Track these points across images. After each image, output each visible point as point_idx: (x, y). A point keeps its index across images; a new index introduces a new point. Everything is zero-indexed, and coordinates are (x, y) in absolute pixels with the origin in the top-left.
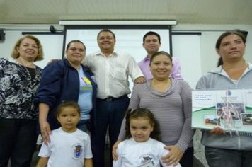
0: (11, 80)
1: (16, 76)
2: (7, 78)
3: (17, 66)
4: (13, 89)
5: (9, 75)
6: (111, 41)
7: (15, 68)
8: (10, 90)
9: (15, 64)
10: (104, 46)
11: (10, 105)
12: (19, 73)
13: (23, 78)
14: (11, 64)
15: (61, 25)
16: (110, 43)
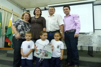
0: (22, 26)
1: (23, 25)
2: (20, 25)
3: (23, 22)
4: (22, 29)
5: (21, 24)
6: (53, 11)
7: (23, 23)
8: (21, 29)
9: (23, 21)
10: (51, 13)
11: (21, 34)
12: (24, 24)
13: (25, 26)
14: (22, 21)
15: (48, 7)
16: (53, 12)
